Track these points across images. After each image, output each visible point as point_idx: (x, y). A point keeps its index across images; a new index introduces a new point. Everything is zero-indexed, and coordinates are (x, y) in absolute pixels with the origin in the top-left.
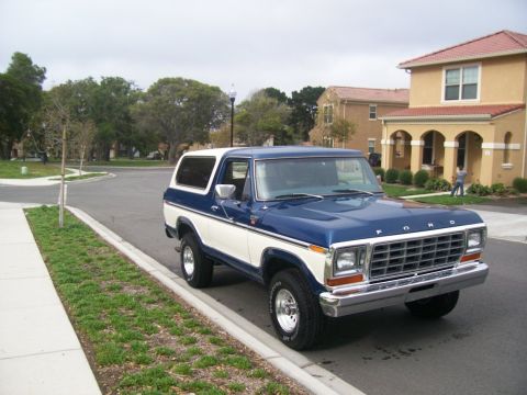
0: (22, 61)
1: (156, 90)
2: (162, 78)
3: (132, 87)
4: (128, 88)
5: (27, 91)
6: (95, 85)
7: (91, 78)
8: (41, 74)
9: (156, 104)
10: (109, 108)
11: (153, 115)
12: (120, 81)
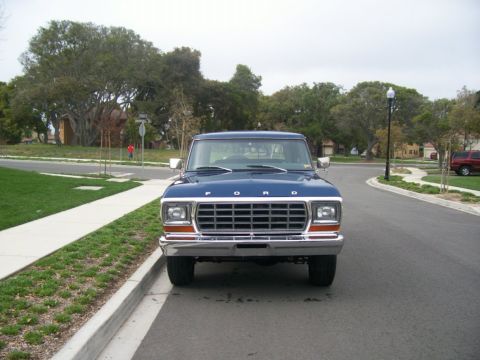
0: (243, 71)
1: (355, 93)
2: (361, 82)
3: (341, 91)
4: (337, 91)
5: (244, 96)
6: (307, 89)
7: (305, 84)
8: (258, 81)
9: (353, 106)
10: (319, 110)
11: (351, 116)
12: (330, 86)
